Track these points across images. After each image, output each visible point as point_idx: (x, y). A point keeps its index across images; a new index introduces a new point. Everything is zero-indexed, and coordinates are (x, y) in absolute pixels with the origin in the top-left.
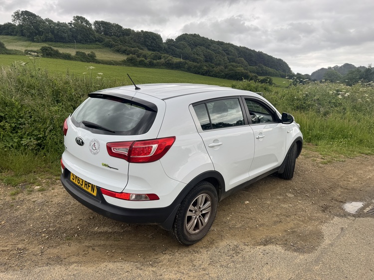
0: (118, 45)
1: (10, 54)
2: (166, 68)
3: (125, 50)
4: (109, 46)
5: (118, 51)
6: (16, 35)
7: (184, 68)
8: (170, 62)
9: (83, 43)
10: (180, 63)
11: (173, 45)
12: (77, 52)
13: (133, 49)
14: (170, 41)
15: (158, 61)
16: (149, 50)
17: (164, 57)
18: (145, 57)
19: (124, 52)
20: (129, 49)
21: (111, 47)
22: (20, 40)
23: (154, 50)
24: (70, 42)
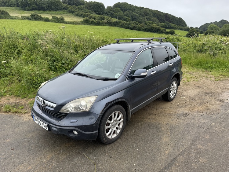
0: (77, 11)
1: (12, 19)
2: (108, 26)
4: (71, 12)
5: (77, 15)
7: (119, 25)
8: (110, 21)
10: (116, 22)
11: (111, 10)
15: (103, 21)
16: (97, 14)
17: (106, 18)
18: (94, 18)
19: (81, 16)
21: (73, 13)
22: (17, 9)
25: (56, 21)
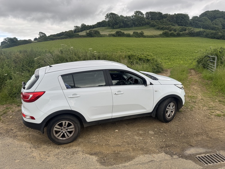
0: (158, 25)
1: (102, 37)
2: (189, 37)
3: (163, 28)
4: (153, 26)
5: (158, 29)
6: (106, 26)
7: (203, 35)
8: (192, 32)
9: (138, 27)
10: (200, 32)
11: (196, 20)
12: (134, 32)
13: (167, 26)
14: (195, 18)
15: (184, 32)
16: (179, 25)
17: (188, 29)
18: (175, 30)
19: (162, 29)
20: (165, 26)
21: (154, 27)
22: (108, 29)
23: (182, 25)
24: (132, 26)
25: (136, 36)
